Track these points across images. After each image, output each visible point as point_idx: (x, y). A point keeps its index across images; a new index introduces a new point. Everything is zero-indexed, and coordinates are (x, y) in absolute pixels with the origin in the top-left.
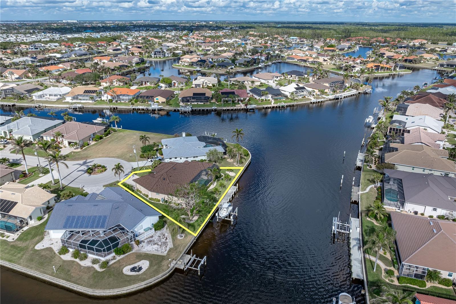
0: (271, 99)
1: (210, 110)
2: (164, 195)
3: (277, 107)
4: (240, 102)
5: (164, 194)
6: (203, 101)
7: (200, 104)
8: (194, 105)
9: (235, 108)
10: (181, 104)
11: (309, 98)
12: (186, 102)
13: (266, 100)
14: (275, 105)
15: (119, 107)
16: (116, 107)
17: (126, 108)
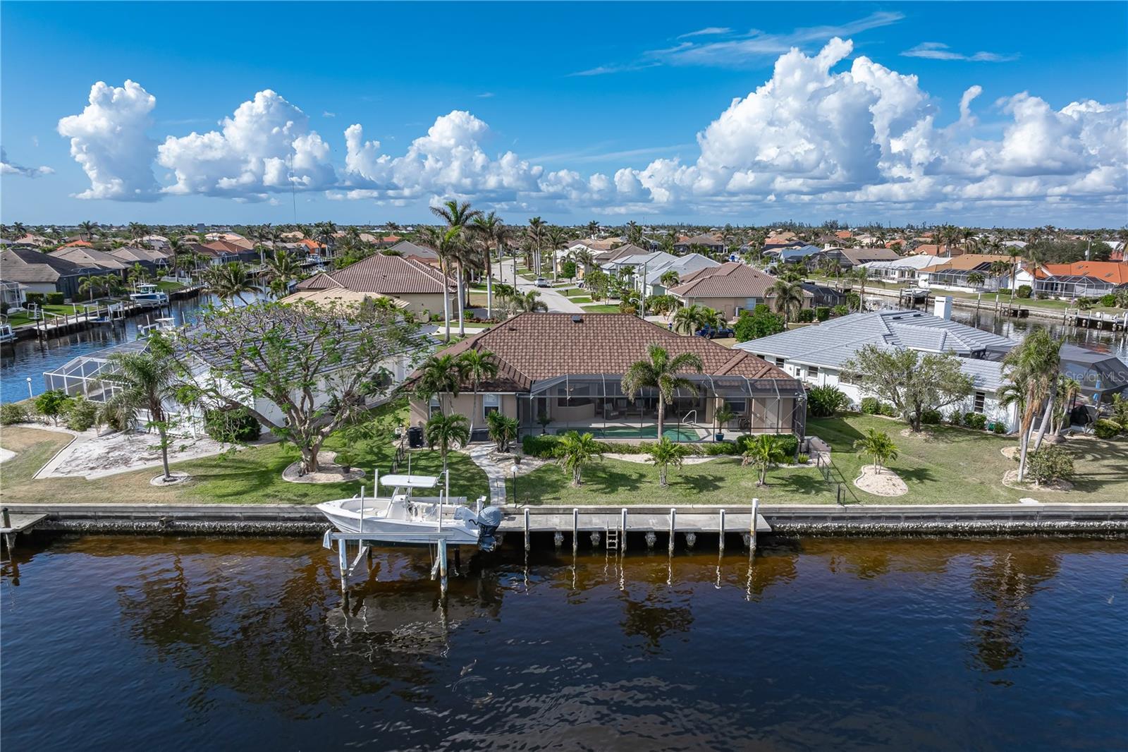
15: (1033, 310)
16: (1023, 311)
17: (1056, 318)
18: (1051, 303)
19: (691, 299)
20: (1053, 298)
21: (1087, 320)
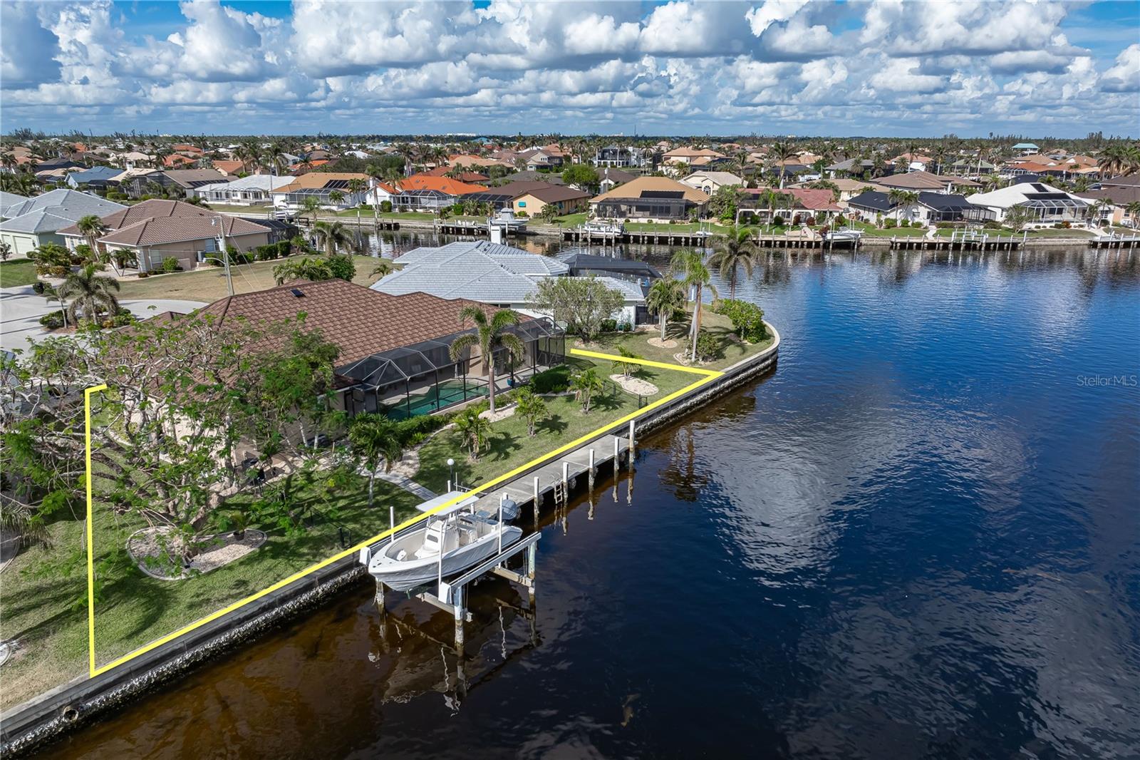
0: (926, 222)
1: (688, 239)
3: (946, 244)
4: (802, 224)
6: (670, 216)
7: (656, 224)
8: (637, 224)
11: (1086, 229)
12: (611, 216)
13: (905, 224)
15: (402, 223)
16: (395, 224)
17: (424, 228)
18: (411, 215)
19: (145, 247)
20: (411, 210)
21: (453, 228)
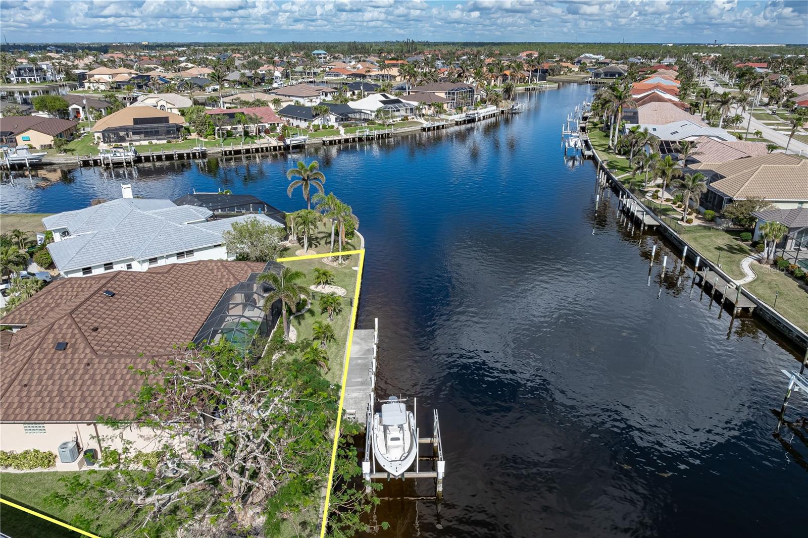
0: (336, 125)
1: (188, 154)
2: (73, 427)
3: (354, 139)
4: (263, 134)
5: (73, 420)
6: (163, 137)
7: (156, 144)
8: (141, 146)
9: (254, 146)
10: (103, 146)
11: (415, 120)
12: (115, 141)
13: (324, 127)
14: (350, 136)
